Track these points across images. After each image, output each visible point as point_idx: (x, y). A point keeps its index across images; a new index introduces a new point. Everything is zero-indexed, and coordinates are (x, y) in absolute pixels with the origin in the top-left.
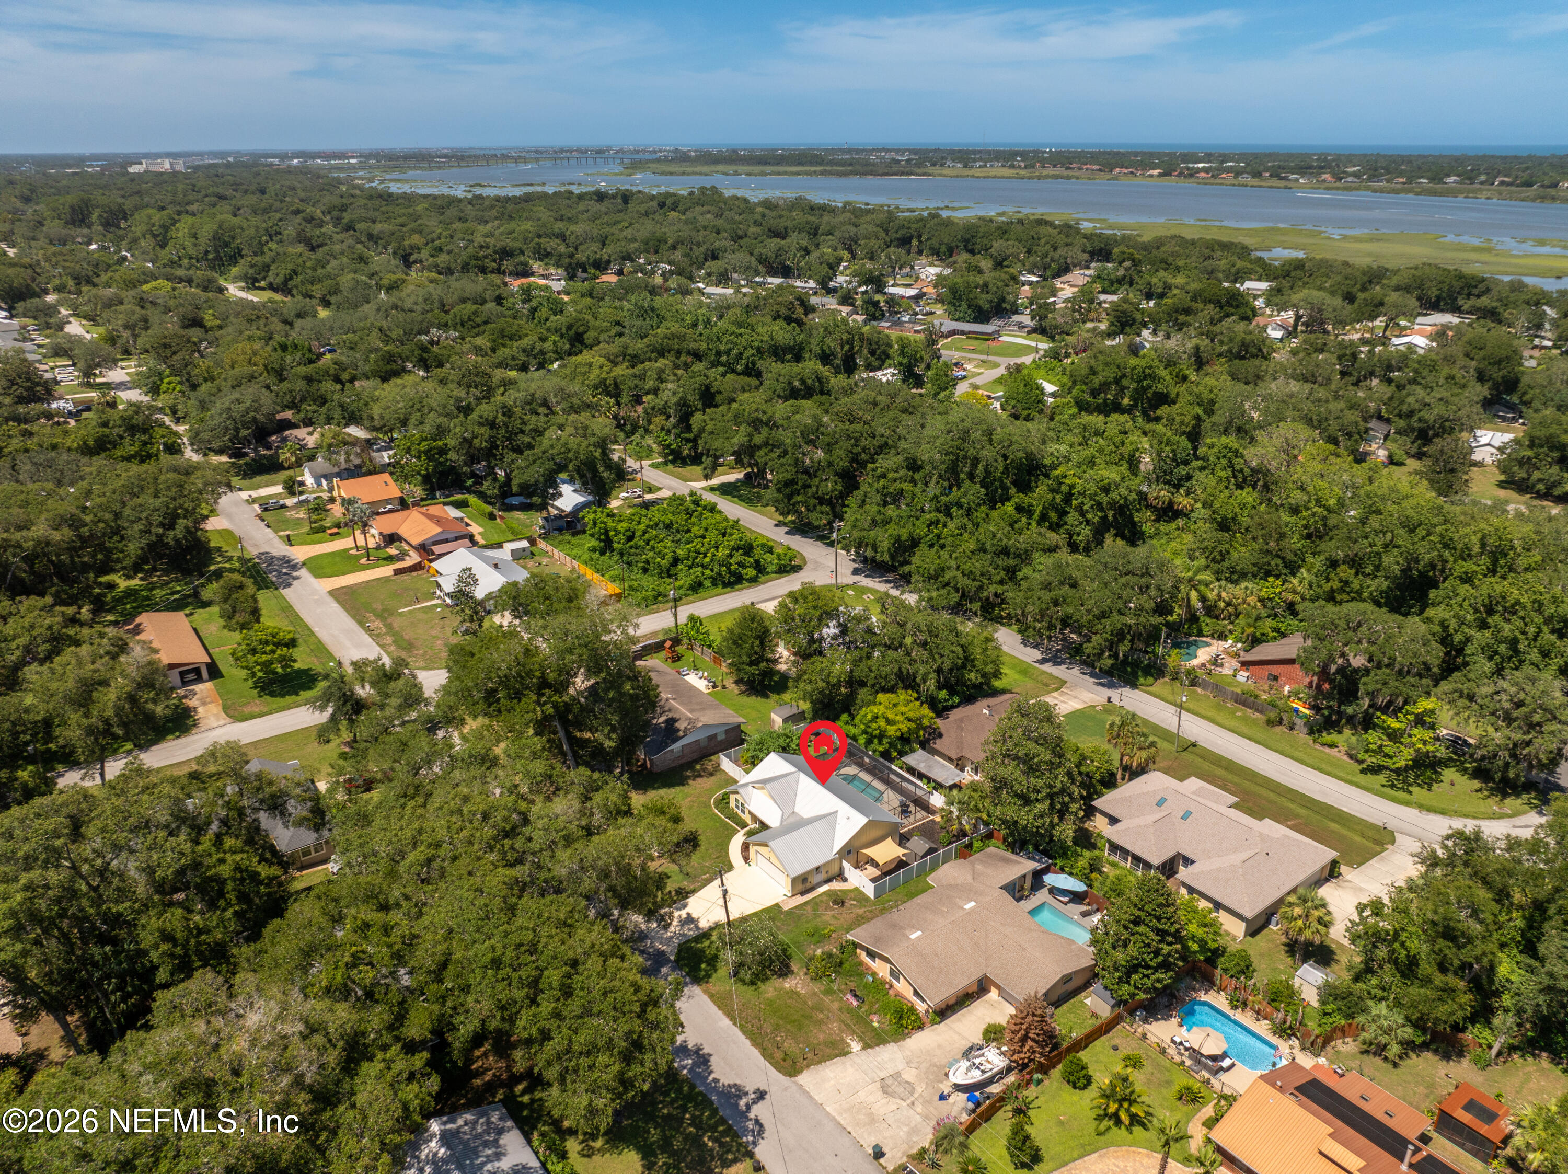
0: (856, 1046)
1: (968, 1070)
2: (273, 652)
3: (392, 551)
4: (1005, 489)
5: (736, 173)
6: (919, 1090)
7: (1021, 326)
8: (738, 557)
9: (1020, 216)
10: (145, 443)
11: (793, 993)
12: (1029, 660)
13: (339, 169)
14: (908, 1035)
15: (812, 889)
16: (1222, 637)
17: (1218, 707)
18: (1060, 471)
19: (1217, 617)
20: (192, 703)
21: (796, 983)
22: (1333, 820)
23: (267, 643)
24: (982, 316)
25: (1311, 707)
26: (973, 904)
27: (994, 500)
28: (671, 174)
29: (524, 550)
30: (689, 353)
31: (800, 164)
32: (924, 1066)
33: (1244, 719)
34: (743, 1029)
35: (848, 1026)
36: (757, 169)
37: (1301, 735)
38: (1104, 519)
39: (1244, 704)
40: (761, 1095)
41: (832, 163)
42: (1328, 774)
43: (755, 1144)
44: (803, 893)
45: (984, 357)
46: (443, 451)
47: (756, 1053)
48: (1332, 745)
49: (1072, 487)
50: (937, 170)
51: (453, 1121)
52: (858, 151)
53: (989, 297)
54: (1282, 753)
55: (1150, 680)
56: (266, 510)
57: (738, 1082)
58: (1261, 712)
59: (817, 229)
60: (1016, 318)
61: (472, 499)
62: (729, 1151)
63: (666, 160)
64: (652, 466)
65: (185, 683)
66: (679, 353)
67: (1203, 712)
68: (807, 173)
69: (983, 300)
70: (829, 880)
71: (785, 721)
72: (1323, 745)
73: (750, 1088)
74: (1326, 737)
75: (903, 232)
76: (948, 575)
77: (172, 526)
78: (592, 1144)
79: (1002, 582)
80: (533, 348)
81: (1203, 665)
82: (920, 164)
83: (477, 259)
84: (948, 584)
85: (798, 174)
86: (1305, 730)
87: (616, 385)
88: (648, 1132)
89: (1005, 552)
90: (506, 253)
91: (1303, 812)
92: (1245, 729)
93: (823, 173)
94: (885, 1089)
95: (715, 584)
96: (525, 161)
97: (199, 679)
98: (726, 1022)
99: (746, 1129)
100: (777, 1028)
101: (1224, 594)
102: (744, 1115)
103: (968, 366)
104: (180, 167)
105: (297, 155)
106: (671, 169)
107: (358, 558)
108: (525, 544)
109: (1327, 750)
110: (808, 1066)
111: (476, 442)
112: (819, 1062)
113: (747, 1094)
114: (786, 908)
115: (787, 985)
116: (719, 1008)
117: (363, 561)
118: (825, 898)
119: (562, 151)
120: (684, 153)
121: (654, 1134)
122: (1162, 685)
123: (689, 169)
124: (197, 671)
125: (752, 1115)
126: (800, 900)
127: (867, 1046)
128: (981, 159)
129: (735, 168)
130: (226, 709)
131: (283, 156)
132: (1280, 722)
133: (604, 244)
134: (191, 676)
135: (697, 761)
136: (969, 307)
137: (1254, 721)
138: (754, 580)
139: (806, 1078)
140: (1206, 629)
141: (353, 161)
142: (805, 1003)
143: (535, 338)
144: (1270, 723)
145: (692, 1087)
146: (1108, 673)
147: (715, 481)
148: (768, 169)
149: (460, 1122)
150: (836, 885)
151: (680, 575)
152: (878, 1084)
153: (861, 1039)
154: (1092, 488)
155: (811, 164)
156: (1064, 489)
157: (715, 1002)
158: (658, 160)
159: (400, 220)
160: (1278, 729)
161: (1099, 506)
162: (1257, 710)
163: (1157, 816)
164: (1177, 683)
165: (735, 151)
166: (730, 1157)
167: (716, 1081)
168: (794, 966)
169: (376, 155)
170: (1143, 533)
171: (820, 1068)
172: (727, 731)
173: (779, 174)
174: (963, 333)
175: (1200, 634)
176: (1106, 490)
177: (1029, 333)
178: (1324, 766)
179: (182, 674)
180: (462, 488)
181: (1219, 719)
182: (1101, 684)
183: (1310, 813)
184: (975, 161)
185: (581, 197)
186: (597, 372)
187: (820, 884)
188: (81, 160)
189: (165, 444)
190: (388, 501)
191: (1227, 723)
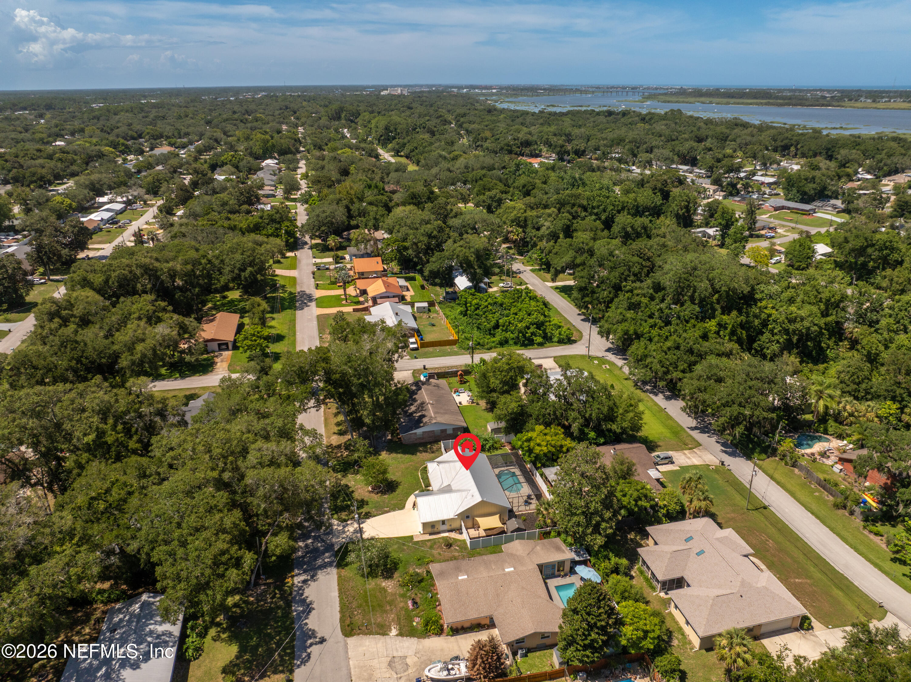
0: (394, 632)
1: (441, 670)
2: (255, 341)
3: (361, 299)
4: (714, 310)
5: (711, 103)
6: (410, 671)
7: (834, 207)
8: (533, 329)
9: (894, 135)
10: (277, 229)
11: (384, 590)
12: (685, 426)
13: (484, 95)
14: (429, 636)
15: (439, 533)
16: (840, 437)
17: (803, 486)
18: (764, 303)
19: (841, 423)
20: (216, 360)
21: (389, 585)
22: (841, 589)
23: (254, 335)
24: (806, 198)
25: (880, 502)
26: (512, 569)
27: (704, 316)
28: (669, 102)
29: (424, 308)
30: (579, 206)
31: (755, 98)
32: (425, 658)
33: (819, 499)
34: (340, 600)
35: (399, 619)
36: (725, 100)
37: (858, 521)
38: (789, 341)
39: (824, 488)
40: (323, 641)
41: (777, 98)
42: (861, 554)
43: (299, 666)
44: (431, 534)
45: (793, 225)
46: (406, 248)
47: (338, 616)
48: (877, 534)
49: (770, 315)
50: (852, 103)
51: (154, 597)
52: (800, 91)
53: (815, 186)
54: (832, 530)
55: (764, 456)
56: (319, 269)
57: (316, 629)
58: (833, 496)
59: (728, 137)
60: (833, 202)
61: (418, 277)
62: (282, 665)
63: (672, 94)
64: (533, 271)
65: (220, 349)
66: (574, 205)
67: (789, 486)
68: (757, 104)
69: (810, 188)
70: (451, 531)
71: (492, 430)
72: (871, 532)
73: (319, 635)
74: (879, 528)
75: (786, 142)
76: (649, 360)
77: (244, 270)
78: (221, 635)
79: (683, 371)
80: (495, 196)
81: (813, 454)
82: (841, 99)
83: (508, 146)
84: (647, 366)
85: (751, 104)
86: (861, 517)
87: (525, 220)
88: (252, 639)
89: (691, 351)
90: (527, 144)
91: (818, 575)
92: (814, 507)
93: (766, 104)
94: (391, 664)
95: (516, 343)
96: (586, 92)
97: (227, 349)
98: (336, 594)
99: (300, 656)
100: (359, 606)
101: (848, 407)
102: (305, 648)
103: (779, 231)
104: (405, 93)
105: (466, 87)
106: (670, 99)
107: (343, 300)
108: (425, 305)
109: (872, 536)
110: (359, 634)
111: (419, 244)
112: (366, 634)
113: (316, 637)
114: (415, 539)
115: (384, 584)
116: (339, 585)
117: (344, 302)
118: (441, 541)
119: (613, 87)
120: (685, 90)
121: (254, 641)
122: (770, 463)
123: (681, 100)
124: (227, 344)
125: (309, 650)
126: (427, 537)
127: (401, 634)
128: (888, 97)
129: (711, 99)
130: (229, 365)
131: (460, 88)
132: (845, 507)
133: (588, 140)
134: (224, 347)
135: (430, 443)
136: (798, 192)
137: (825, 502)
138: (541, 345)
139: (352, 641)
140: (830, 430)
141: (494, 91)
142: (386, 597)
143: (498, 191)
144: (837, 506)
145: (293, 623)
146: (734, 445)
147: (560, 284)
148: (732, 101)
149: (158, 599)
150: (453, 535)
151: (497, 335)
152: (389, 659)
153: (400, 629)
154: (782, 318)
155: (763, 98)
156: (763, 316)
157: (338, 581)
158: (666, 94)
159: (487, 123)
160: (841, 512)
161: (786, 331)
162: (831, 494)
163: (680, 548)
164: (783, 463)
165: (718, 89)
166: (281, 668)
167: (306, 624)
168: (396, 575)
169: (508, 88)
170: (826, 356)
171: (364, 637)
172: (454, 429)
173: (738, 104)
174: (789, 208)
175: (826, 432)
176: (792, 321)
177: (838, 212)
178: (861, 548)
179: (219, 345)
180: (415, 270)
181: (799, 494)
182: (725, 452)
183: (824, 578)
184: (883, 97)
185: (598, 114)
186: (515, 212)
187: (444, 531)
188: (364, 88)
189: (286, 231)
190: (376, 272)
191: (803, 498)
